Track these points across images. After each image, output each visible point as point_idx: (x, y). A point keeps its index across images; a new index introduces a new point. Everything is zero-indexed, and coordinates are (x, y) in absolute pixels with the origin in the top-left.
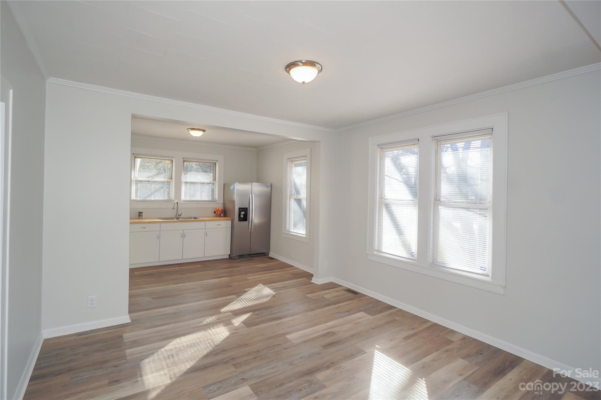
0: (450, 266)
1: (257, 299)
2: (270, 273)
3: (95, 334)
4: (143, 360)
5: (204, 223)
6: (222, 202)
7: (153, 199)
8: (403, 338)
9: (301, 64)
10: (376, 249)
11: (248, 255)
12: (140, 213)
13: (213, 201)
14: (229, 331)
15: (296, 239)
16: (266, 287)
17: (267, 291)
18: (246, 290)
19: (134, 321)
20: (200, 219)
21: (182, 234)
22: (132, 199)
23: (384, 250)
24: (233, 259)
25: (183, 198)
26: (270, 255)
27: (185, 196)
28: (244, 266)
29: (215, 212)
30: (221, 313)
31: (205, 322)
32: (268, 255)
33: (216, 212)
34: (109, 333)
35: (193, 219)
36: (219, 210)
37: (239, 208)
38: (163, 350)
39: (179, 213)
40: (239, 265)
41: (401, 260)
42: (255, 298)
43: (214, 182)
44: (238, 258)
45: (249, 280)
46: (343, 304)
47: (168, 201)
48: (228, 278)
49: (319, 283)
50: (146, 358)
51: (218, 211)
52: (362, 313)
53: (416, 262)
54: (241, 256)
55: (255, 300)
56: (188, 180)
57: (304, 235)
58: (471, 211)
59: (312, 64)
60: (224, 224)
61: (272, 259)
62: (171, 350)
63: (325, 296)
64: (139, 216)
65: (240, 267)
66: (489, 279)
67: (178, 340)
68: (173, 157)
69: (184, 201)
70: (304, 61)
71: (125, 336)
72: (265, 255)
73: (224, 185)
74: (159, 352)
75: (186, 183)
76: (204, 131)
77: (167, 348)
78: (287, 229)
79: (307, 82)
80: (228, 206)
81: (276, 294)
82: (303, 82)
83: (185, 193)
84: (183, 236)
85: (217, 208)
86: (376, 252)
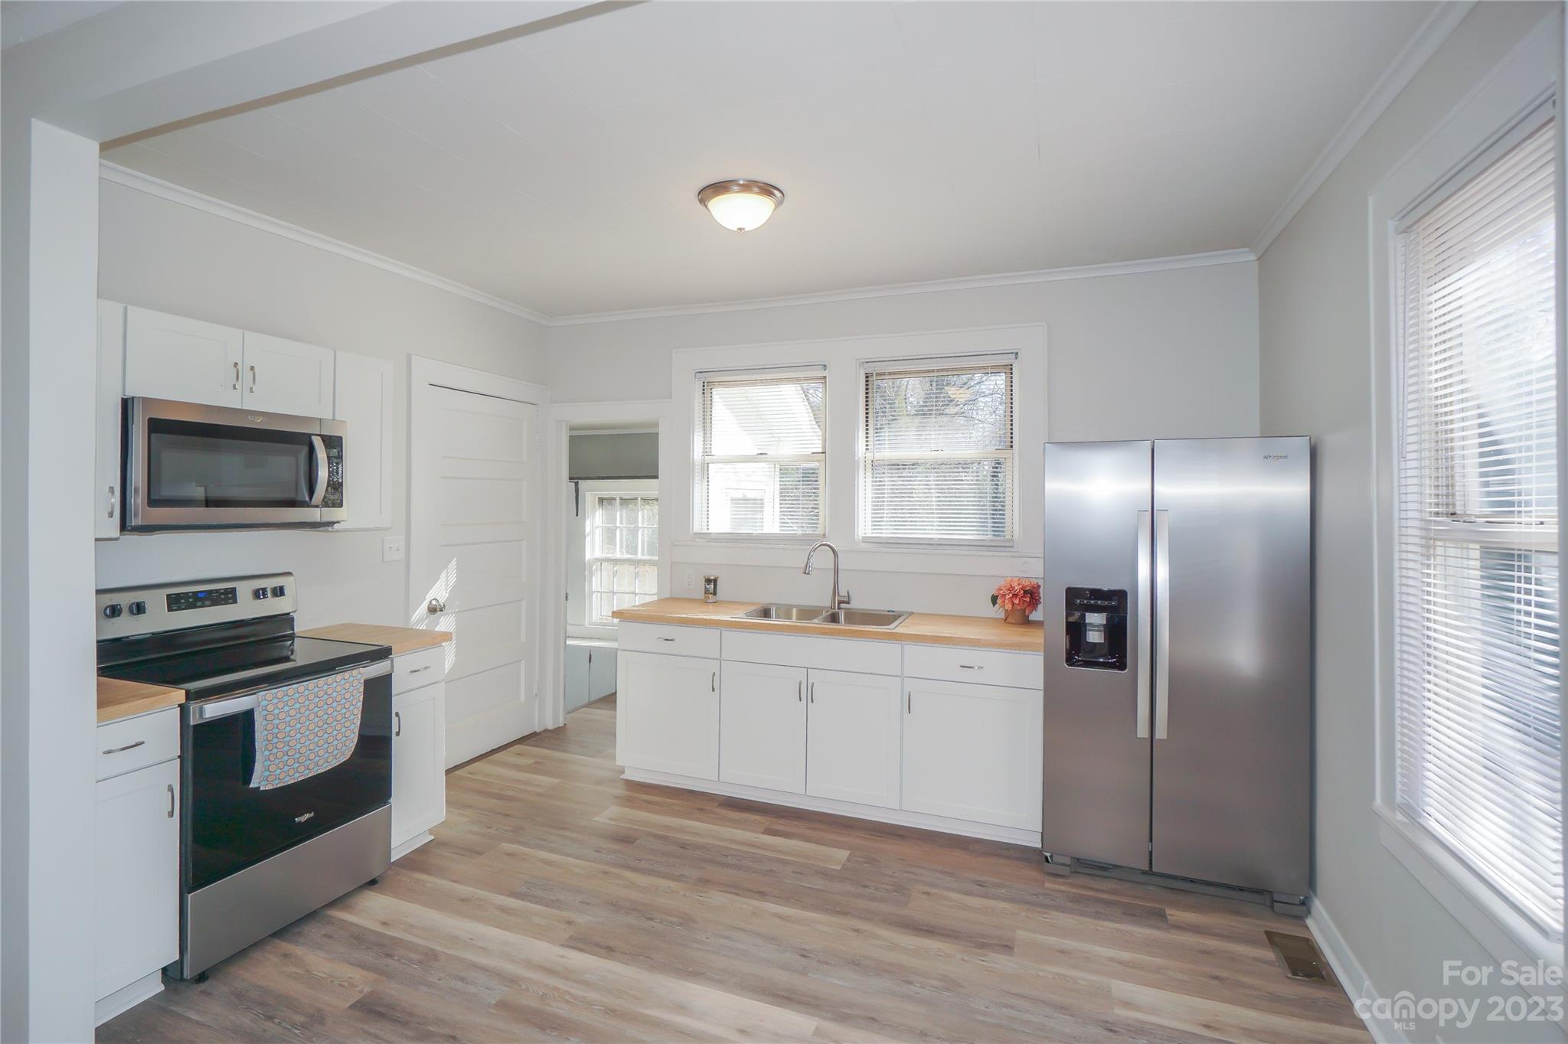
12: (708, 581)
22: (695, 531)
25: (864, 527)
27: (877, 521)
29: (994, 600)
33: (1000, 601)
39: (844, 591)
43: (1007, 454)
69: (866, 540)
75: (876, 467)
83: (875, 507)
85: (1010, 579)
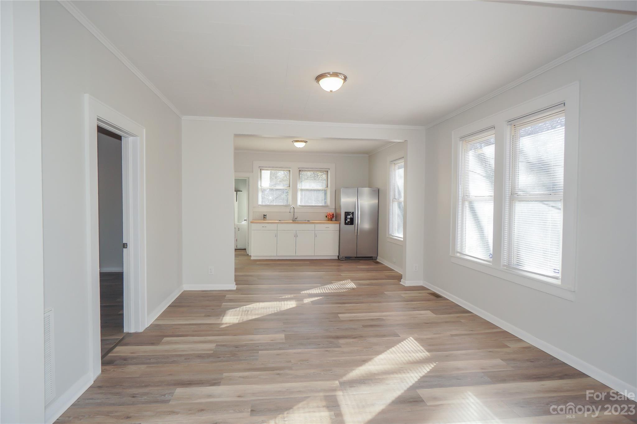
0: (524, 268)
1: (336, 289)
2: (365, 273)
3: (211, 292)
4: (230, 309)
5: (313, 225)
6: (334, 208)
7: (275, 204)
8: (450, 335)
9: (329, 75)
10: (459, 250)
11: (356, 257)
12: (264, 215)
13: (326, 207)
14: (297, 305)
15: (396, 242)
16: (353, 282)
17: (351, 285)
18: (333, 282)
19: (238, 290)
20: (311, 221)
21: (295, 234)
22: (259, 204)
23: (467, 252)
24: (340, 260)
25: (299, 203)
26: (378, 260)
27: (301, 201)
28: (345, 266)
29: (326, 217)
30: (300, 293)
31: (284, 297)
32: (376, 260)
33: (328, 217)
34: (219, 293)
35: (307, 222)
36: (330, 214)
37: (345, 213)
38: (245, 307)
39: (296, 217)
40: (342, 265)
41: (479, 262)
42: (336, 288)
43: (327, 188)
44: (344, 259)
45: (341, 276)
46: (416, 302)
47: (286, 206)
48: (324, 272)
49: (406, 285)
50: (232, 309)
51: (329, 216)
52: (429, 311)
53: (491, 264)
54: (348, 259)
55: (334, 289)
56: (303, 188)
57: (402, 238)
58: (545, 204)
59: (336, 75)
60: (333, 227)
61: (378, 263)
62: (250, 308)
63: (402, 295)
64: (264, 218)
65: (342, 266)
66: (558, 282)
67: (258, 304)
68: (290, 168)
69: (299, 206)
70: (331, 73)
71: (227, 296)
72: (372, 260)
73: (335, 191)
74: (242, 308)
75: (302, 190)
76: (306, 142)
77: (247, 306)
78: (391, 233)
79: (335, 91)
80: (338, 211)
81: (357, 288)
82: (331, 91)
83: (301, 199)
84: (296, 236)
85: (329, 213)
86: (458, 255)
